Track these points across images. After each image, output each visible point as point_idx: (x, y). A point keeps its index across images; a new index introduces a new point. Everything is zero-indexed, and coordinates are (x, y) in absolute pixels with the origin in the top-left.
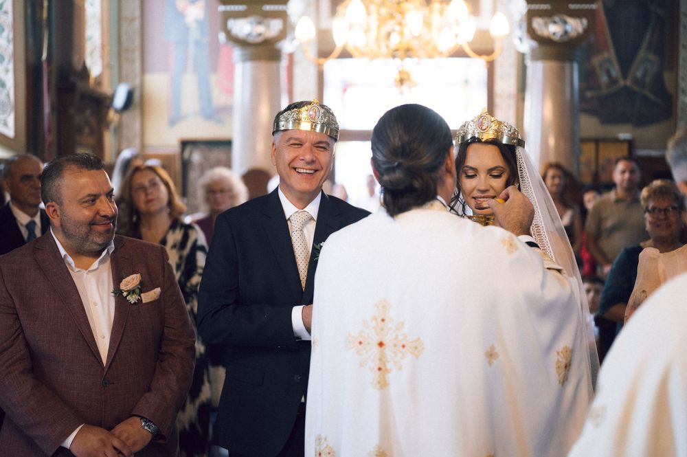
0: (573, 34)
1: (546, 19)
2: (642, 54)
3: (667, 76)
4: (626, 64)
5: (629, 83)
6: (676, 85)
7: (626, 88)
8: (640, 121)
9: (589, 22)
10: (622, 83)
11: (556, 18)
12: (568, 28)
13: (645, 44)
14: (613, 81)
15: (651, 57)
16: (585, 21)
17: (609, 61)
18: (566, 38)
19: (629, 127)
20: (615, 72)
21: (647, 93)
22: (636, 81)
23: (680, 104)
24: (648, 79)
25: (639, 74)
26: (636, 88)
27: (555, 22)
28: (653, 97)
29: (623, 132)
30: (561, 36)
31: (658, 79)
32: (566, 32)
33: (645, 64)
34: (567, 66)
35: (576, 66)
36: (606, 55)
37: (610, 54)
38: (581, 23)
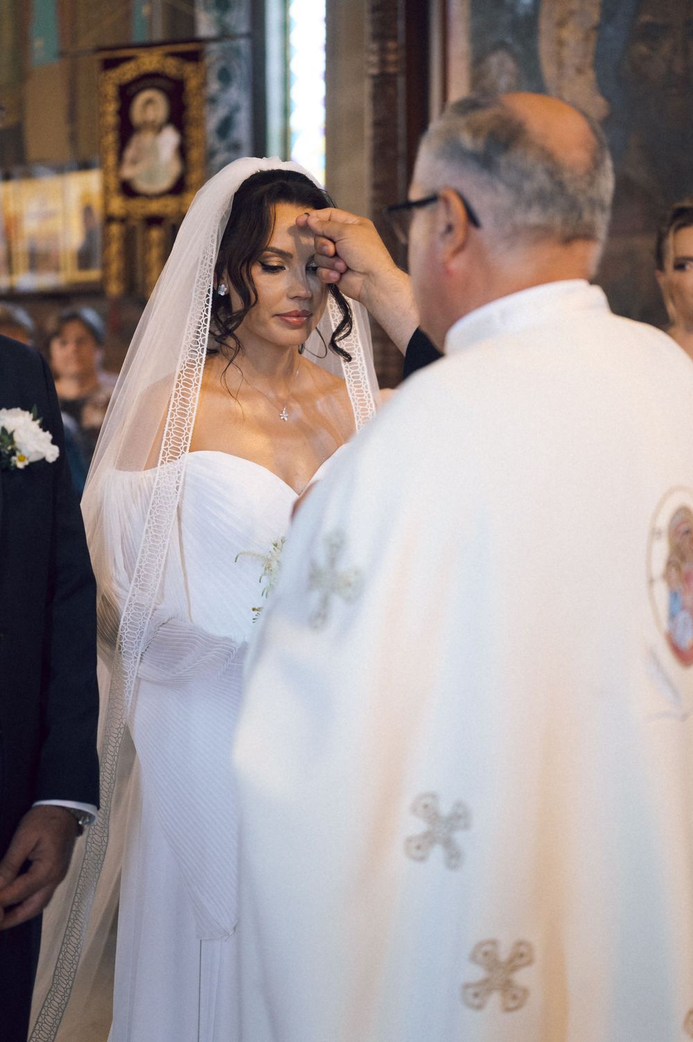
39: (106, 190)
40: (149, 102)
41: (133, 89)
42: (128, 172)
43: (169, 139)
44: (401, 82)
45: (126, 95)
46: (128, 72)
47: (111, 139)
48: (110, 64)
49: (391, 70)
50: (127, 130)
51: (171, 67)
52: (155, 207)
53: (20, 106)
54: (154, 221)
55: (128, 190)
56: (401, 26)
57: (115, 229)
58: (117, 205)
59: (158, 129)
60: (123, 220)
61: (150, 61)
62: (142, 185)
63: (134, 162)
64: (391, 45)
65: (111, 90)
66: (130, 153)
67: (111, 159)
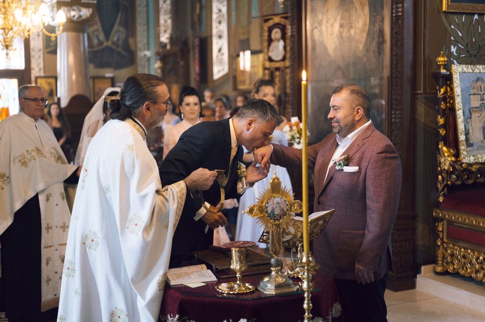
0: (84, 17)
1: (69, 8)
2: (116, 27)
3: (131, 41)
4: (107, 33)
5: (109, 43)
6: (136, 46)
7: (107, 47)
8: (118, 66)
9: (93, 11)
10: (105, 44)
11: (75, 8)
12: (82, 13)
13: (118, 21)
14: (101, 43)
15: (122, 29)
16: (91, 10)
17: (97, 30)
18: (81, 19)
19: (111, 70)
20: (102, 37)
21: (120, 50)
22: (113, 43)
23: (138, 57)
24: (120, 42)
25: (115, 39)
26: (114, 47)
27: (74, 10)
28: (124, 53)
29: (108, 73)
30: (78, 18)
31: (126, 42)
32: (80, 16)
33: (118, 33)
34: (81, 35)
35: (86, 35)
36: (96, 27)
37: (98, 26)
38: (89, 11)
39: (264, 59)
40: (277, 32)
41: (272, 28)
42: (270, 54)
43: (281, 43)
44: (296, 36)
45: (270, 30)
46: (271, 23)
47: (266, 44)
48: (266, 21)
49: (294, 33)
50: (270, 41)
51: (283, 21)
52: (278, 65)
53: (249, 32)
54: (277, 69)
55: (270, 60)
56: (296, 21)
57: (267, 72)
58: (268, 64)
59: (279, 41)
60: (269, 69)
61: (277, 20)
62: (274, 58)
63: (272, 51)
64: (294, 27)
65: (266, 29)
66: (271, 48)
67: (266, 50)
